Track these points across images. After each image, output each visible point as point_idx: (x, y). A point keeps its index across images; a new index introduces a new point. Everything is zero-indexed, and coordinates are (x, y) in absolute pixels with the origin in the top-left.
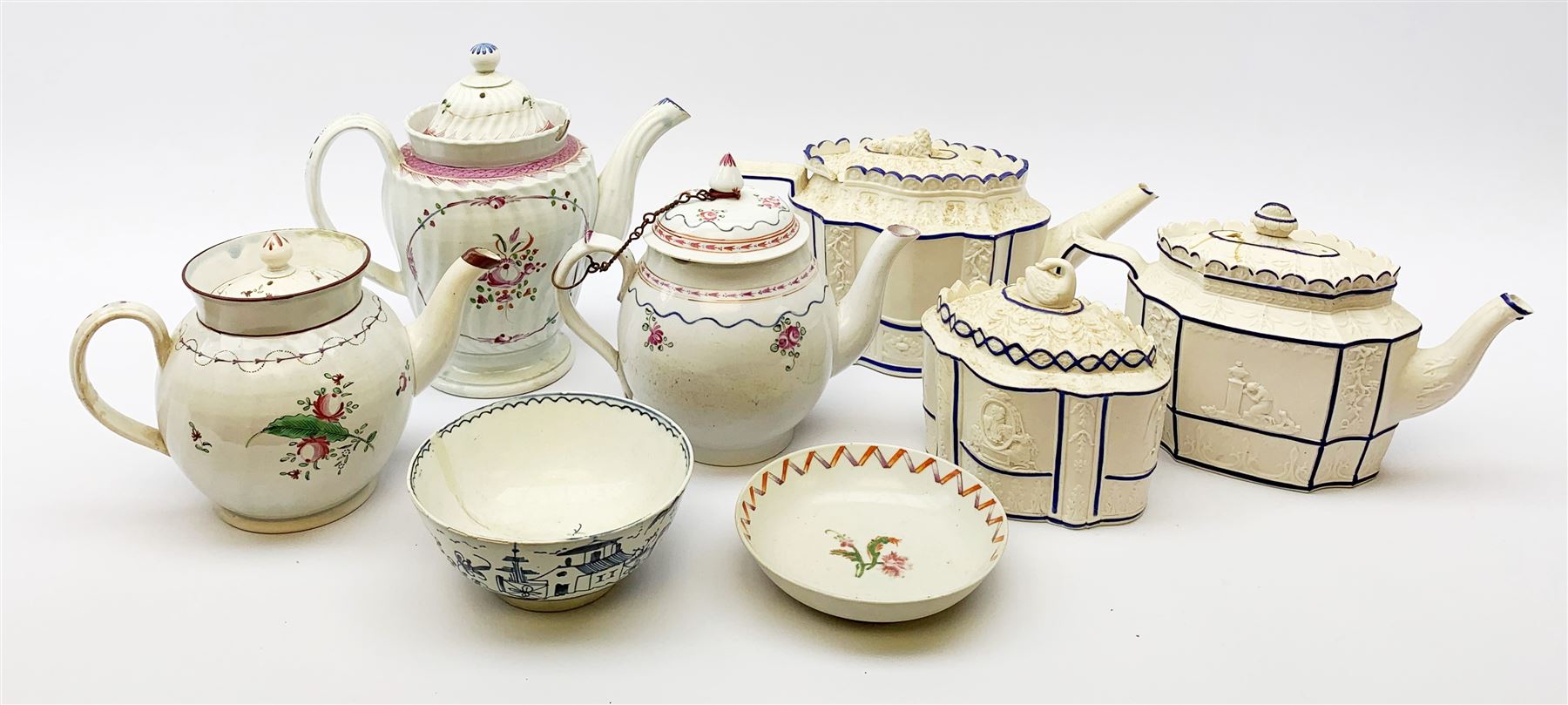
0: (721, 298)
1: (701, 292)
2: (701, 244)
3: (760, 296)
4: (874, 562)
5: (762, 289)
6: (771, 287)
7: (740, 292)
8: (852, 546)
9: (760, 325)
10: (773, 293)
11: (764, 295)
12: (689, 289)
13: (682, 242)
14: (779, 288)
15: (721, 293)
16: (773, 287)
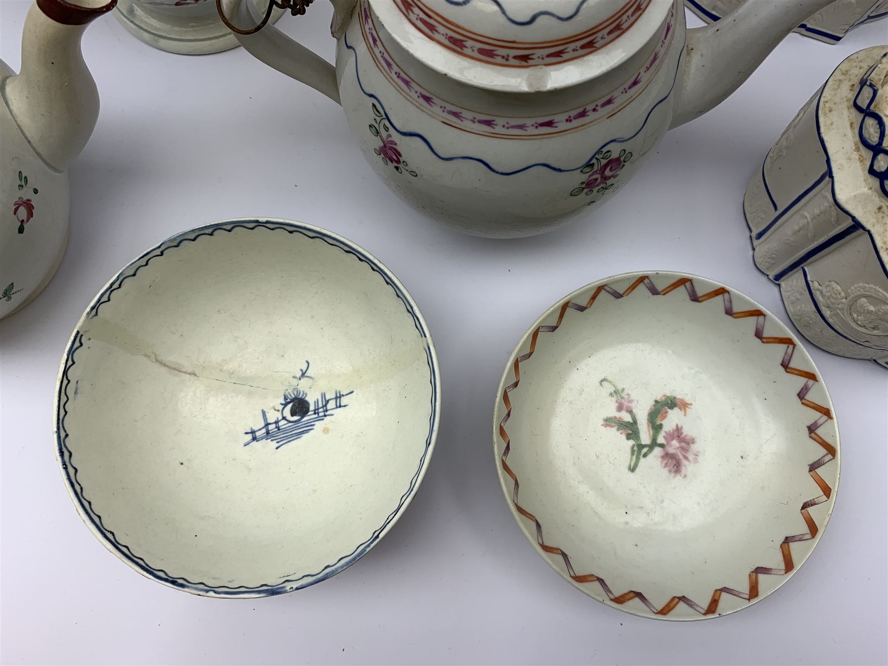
0: (499, 129)
1: (465, 114)
2: (469, 43)
3: (569, 125)
4: (654, 444)
5: (573, 114)
6: (590, 107)
7: (532, 121)
8: (630, 412)
9: (560, 170)
10: (592, 116)
11: (575, 123)
12: (444, 104)
13: (432, 28)
14: (603, 105)
15: (500, 121)
16: (592, 106)
